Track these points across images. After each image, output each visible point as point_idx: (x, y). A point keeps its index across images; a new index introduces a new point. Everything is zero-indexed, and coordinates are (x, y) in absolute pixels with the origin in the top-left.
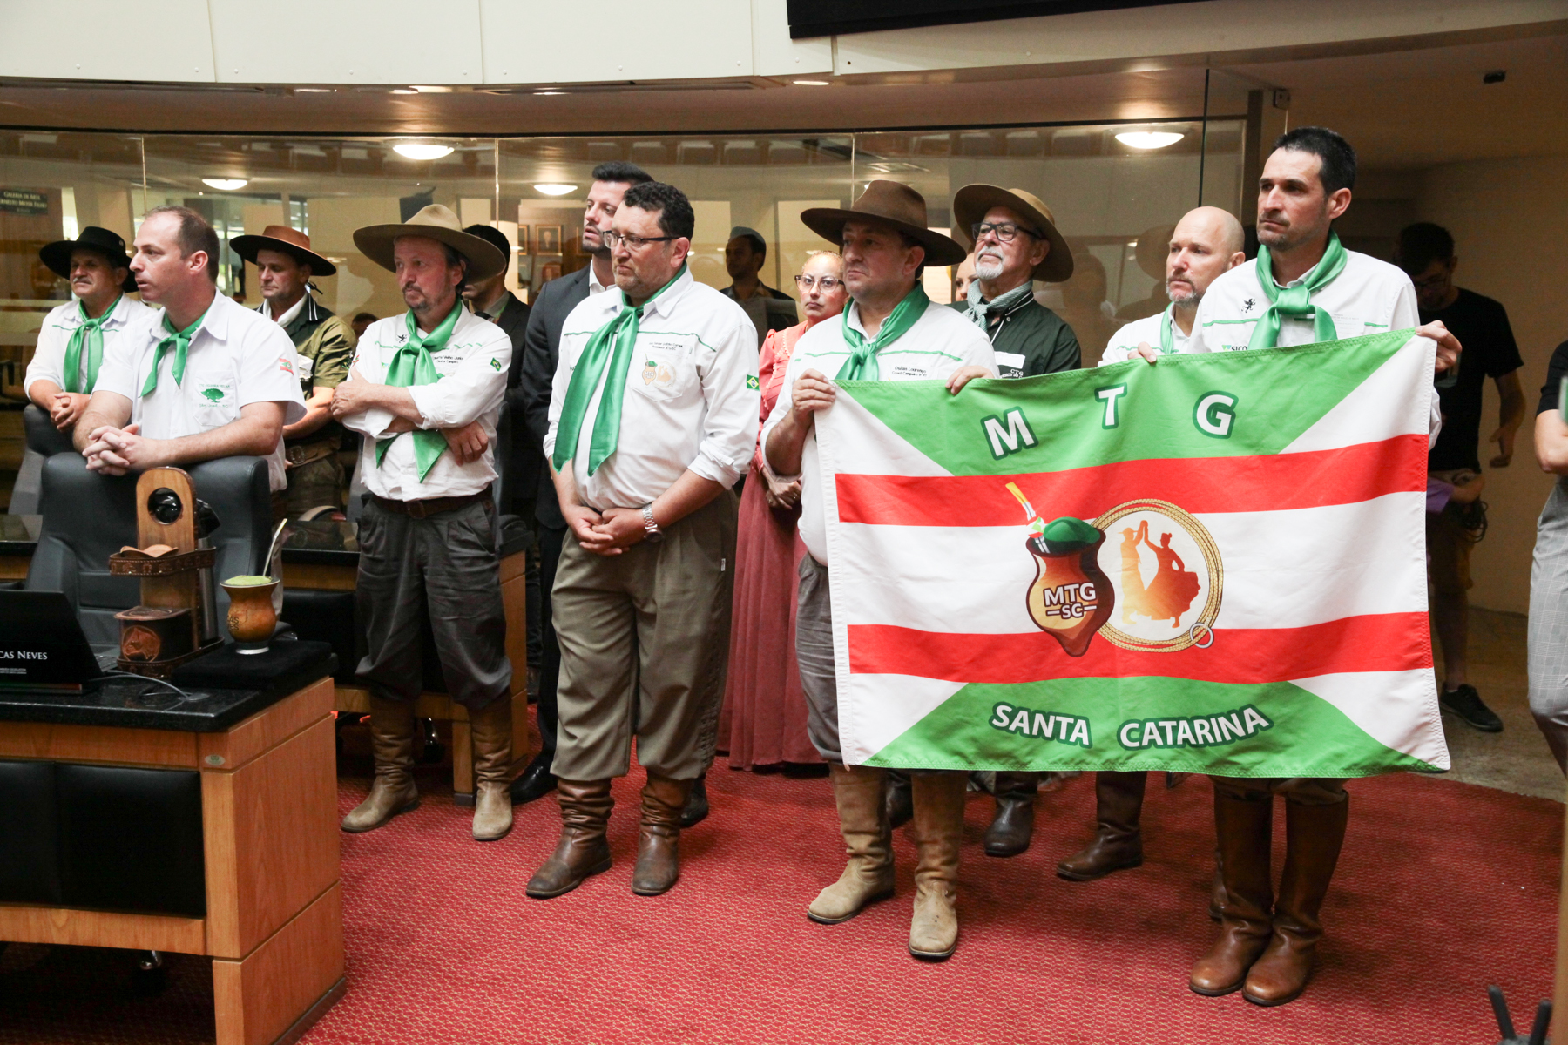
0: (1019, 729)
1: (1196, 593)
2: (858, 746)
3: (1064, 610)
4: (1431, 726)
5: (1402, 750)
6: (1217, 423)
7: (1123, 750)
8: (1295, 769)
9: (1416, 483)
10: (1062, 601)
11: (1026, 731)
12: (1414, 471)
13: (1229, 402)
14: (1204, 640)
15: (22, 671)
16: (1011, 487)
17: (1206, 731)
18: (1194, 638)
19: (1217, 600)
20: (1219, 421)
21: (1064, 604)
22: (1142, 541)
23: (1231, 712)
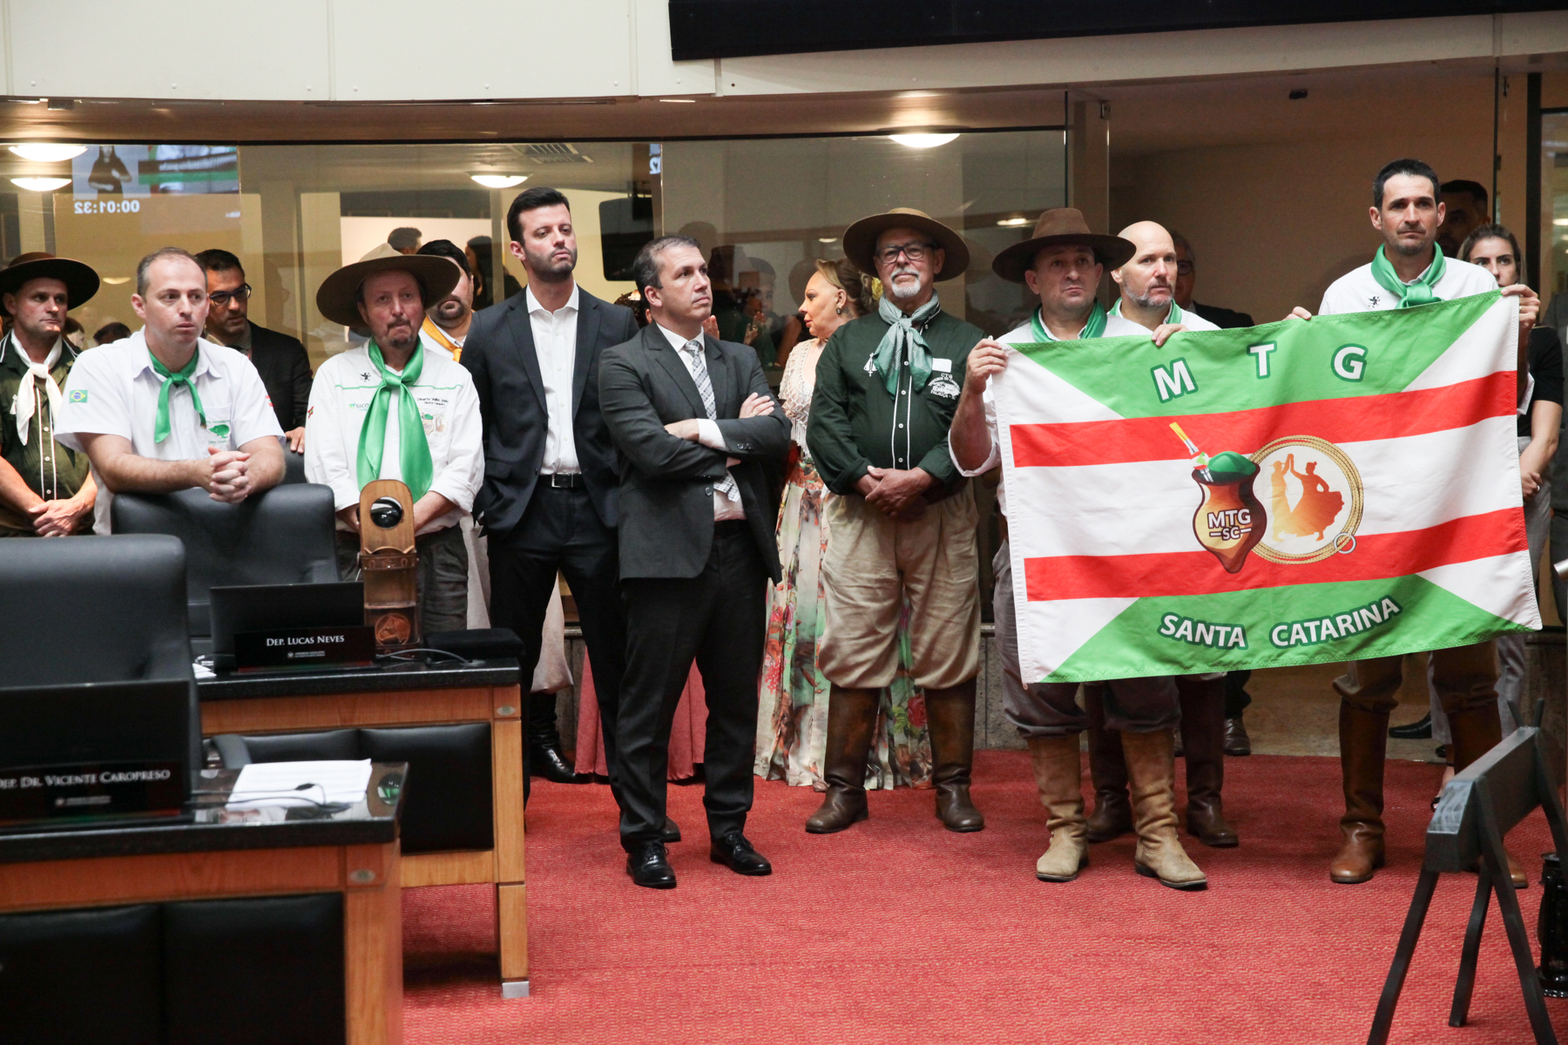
0: (1184, 637)
1: (1340, 509)
2: (1037, 665)
3: (1224, 533)
4: (1528, 596)
5: (1507, 618)
6: (1351, 369)
7: (1275, 649)
8: (1421, 645)
9: (1507, 409)
10: (1223, 524)
11: (1190, 638)
12: (1505, 400)
13: (1361, 352)
14: (1346, 548)
15: (321, 654)
16: (1175, 427)
17: (1348, 625)
18: (1338, 546)
19: (1358, 512)
20: (1353, 368)
21: (1225, 527)
22: (1289, 471)
23: (1371, 604)
